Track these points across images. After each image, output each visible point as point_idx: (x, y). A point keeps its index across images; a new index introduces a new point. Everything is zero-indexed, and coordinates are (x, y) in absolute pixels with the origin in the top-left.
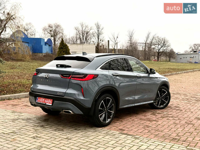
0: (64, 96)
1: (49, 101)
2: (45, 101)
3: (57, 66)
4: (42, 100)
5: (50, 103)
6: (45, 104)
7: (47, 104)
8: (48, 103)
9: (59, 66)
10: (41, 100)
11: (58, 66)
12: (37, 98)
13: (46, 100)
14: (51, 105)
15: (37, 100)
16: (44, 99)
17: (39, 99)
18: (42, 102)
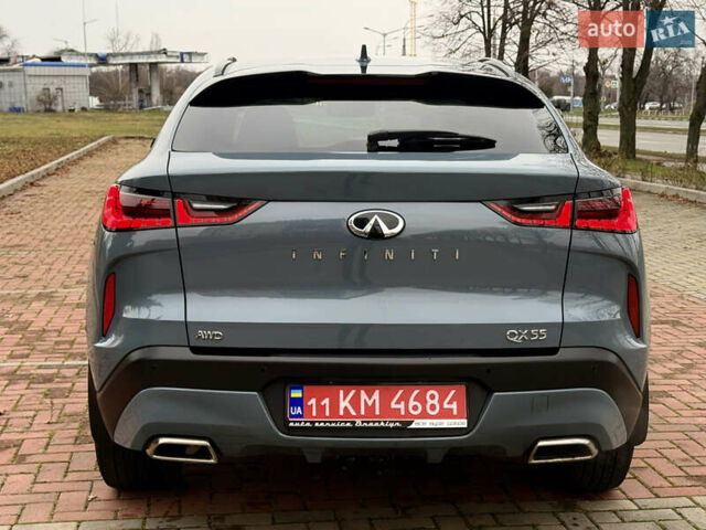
0: (554, 351)
1: (430, 402)
2: (385, 403)
3: (375, 144)
4: (355, 402)
5: (446, 414)
6: (404, 430)
7: (418, 424)
8: (424, 415)
9: (395, 143)
10: (344, 404)
11: (381, 143)
12: (296, 394)
13: (405, 398)
14: (462, 423)
15: (299, 410)
16: (376, 396)
17: (313, 402)
18: (359, 416)
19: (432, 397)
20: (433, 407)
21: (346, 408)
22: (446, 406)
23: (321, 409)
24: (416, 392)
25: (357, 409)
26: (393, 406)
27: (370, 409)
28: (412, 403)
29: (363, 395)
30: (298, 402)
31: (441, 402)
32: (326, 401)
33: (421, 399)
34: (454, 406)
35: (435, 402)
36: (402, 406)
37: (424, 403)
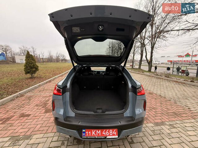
1: (110, 132)
2: (101, 133)
4: (96, 133)
5: (114, 135)
6: (105, 138)
7: (108, 137)
8: (109, 135)
10: (93, 133)
12: (84, 131)
14: (117, 137)
15: (84, 134)
16: (100, 131)
17: (87, 132)
18: (96, 136)
19: (111, 131)
20: (111, 133)
21: (94, 134)
22: (114, 133)
23: (89, 134)
24: (108, 130)
25: (96, 134)
26: (103, 133)
27: (98, 134)
28: (107, 133)
29: (97, 131)
30: (84, 132)
31: (113, 132)
32: (90, 132)
33: (109, 132)
34: (115, 133)
35: (112, 132)
36: (105, 133)
37: (109, 133)
